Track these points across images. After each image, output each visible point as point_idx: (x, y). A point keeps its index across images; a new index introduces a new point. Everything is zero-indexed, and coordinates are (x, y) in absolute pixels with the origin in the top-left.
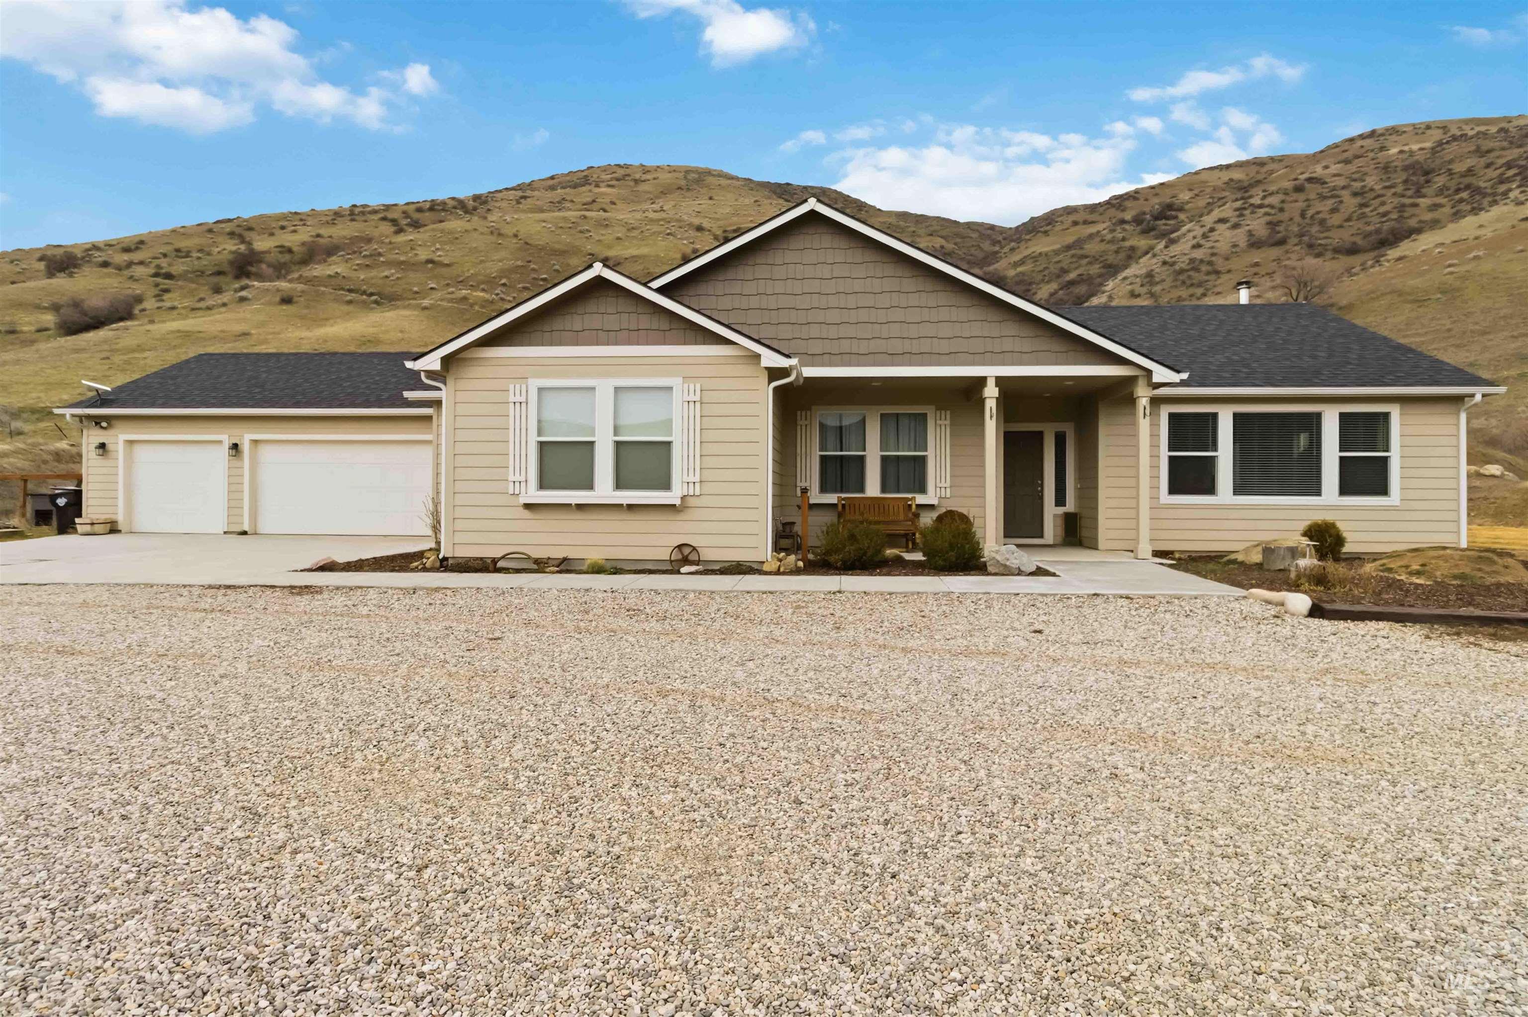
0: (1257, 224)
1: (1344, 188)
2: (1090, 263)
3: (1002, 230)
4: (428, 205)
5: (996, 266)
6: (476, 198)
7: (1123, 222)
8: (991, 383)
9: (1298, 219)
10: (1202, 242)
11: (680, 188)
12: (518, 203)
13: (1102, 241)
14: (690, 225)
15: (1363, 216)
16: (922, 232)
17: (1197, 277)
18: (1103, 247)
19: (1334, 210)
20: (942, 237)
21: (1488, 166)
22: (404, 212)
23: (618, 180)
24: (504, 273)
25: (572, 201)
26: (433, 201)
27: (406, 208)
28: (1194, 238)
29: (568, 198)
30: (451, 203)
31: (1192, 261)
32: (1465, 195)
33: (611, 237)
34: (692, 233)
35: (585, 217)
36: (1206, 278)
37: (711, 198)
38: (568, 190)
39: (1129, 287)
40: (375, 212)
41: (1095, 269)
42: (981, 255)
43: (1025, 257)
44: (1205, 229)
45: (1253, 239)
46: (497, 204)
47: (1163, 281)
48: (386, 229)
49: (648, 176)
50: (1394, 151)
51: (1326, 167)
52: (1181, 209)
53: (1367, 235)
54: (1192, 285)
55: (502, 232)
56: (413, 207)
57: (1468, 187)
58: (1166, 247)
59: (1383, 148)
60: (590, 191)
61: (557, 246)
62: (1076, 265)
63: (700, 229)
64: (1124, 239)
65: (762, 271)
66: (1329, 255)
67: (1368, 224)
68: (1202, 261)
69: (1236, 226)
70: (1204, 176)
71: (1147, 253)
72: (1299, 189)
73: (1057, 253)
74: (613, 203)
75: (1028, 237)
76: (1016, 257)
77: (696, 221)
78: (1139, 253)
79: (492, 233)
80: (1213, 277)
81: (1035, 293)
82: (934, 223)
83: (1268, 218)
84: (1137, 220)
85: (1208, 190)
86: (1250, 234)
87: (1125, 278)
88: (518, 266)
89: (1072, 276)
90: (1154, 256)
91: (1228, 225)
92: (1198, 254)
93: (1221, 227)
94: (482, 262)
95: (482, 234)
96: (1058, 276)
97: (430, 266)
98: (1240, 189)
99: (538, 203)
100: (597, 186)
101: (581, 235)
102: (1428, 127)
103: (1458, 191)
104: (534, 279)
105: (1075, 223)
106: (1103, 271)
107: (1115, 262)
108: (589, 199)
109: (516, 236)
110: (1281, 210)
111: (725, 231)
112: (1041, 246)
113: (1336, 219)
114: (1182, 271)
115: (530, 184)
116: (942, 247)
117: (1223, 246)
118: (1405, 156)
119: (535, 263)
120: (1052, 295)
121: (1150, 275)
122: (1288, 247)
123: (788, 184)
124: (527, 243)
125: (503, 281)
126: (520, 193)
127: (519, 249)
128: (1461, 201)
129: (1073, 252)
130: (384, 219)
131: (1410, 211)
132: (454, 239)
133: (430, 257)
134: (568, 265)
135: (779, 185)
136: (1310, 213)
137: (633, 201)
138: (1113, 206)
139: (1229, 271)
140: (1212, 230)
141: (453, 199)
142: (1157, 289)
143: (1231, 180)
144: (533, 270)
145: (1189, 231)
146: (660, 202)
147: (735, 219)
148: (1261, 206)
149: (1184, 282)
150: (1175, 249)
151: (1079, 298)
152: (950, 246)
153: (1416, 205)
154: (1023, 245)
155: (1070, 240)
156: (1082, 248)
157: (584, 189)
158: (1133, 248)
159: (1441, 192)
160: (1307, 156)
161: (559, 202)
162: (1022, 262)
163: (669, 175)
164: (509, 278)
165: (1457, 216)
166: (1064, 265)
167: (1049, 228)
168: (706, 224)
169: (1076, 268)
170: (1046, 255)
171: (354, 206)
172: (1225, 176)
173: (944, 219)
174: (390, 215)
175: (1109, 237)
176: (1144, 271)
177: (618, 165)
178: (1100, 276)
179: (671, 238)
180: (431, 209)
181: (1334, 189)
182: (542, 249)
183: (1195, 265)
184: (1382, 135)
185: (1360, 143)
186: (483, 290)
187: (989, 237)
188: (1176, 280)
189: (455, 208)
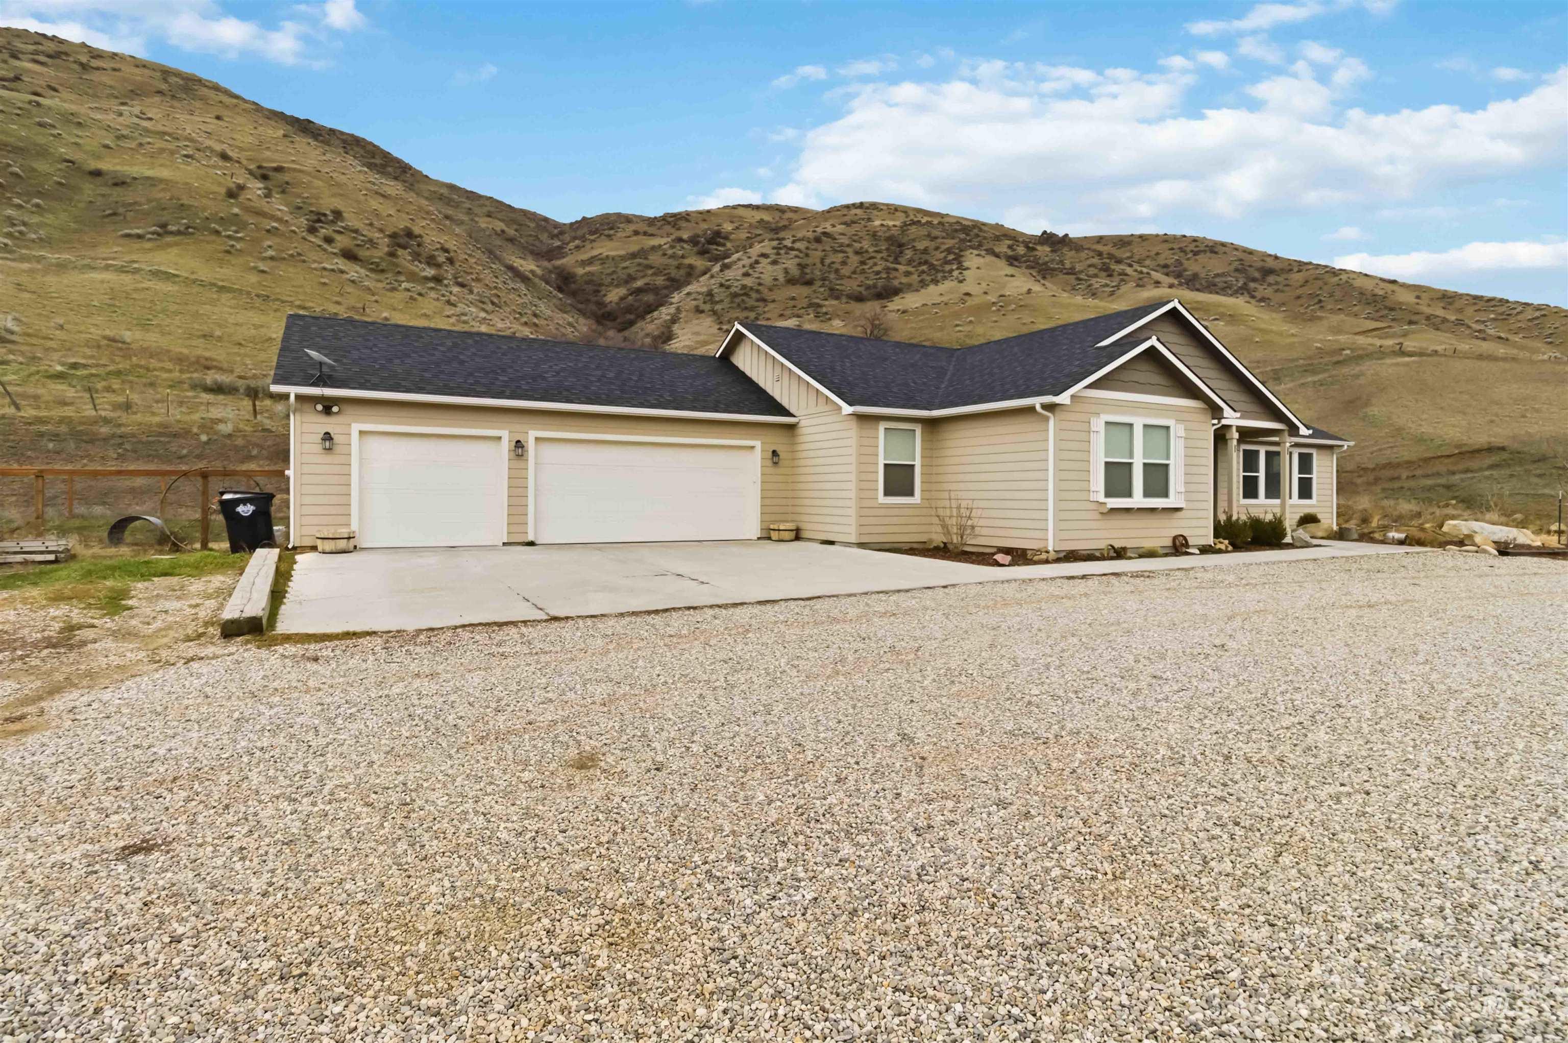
0: (790, 263)
1: (848, 246)
2: (654, 274)
3: (556, 225)
5: (564, 261)
7: (680, 240)
9: (819, 265)
10: (751, 271)
11: (161, 92)
13: (665, 255)
14: (209, 149)
15: (863, 272)
16: (477, 209)
17: (750, 302)
18: (665, 261)
19: (844, 263)
20: (501, 220)
21: (937, 248)
28: (744, 266)
31: (744, 287)
32: (924, 268)
33: (93, 142)
34: (219, 160)
36: (757, 304)
37: (218, 118)
39: (694, 303)
41: (660, 281)
43: (592, 258)
44: (752, 260)
45: (789, 277)
47: (722, 301)
49: (102, 63)
50: (877, 223)
51: (834, 226)
52: (726, 238)
53: (868, 288)
54: (746, 308)
57: (926, 262)
58: (721, 271)
59: (869, 220)
62: (641, 274)
63: (223, 157)
64: (683, 257)
66: (844, 300)
67: (867, 278)
68: (751, 289)
69: (775, 262)
70: (741, 212)
71: (705, 273)
72: (818, 240)
73: (623, 258)
75: (592, 237)
76: (585, 257)
77: (213, 146)
78: (697, 272)
80: (761, 304)
81: (605, 295)
82: (487, 203)
83: (797, 260)
84: (694, 241)
85: (746, 225)
86: (786, 271)
87: (688, 294)
89: (639, 283)
90: (712, 277)
91: (769, 260)
92: (748, 282)
93: (764, 261)
96: (626, 282)
98: (772, 230)
101: (44, 130)
102: (896, 210)
103: (920, 264)
105: (636, 233)
106: (668, 283)
107: (677, 277)
110: (807, 255)
112: (605, 248)
113: (845, 271)
114: (735, 295)
116: (503, 231)
117: (767, 279)
118: (885, 229)
120: (622, 299)
121: (710, 294)
122: (814, 288)
123: (309, 121)
128: (923, 272)
129: (638, 260)
131: (894, 274)
134: (35, 169)
135: (297, 118)
136: (827, 261)
138: (669, 223)
139: (774, 301)
140: (757, 262)
142: (718, 307)
143: (762, 220)
145: (739, 259)
146: (138, 105)
148: (792, 249)
149: (739, 305)
150: (730, 274)
151: (649, 306)
152: (511, 232)
153: (896, 270)
154: (588, 245)
155: (634, 248)
156: (646, 258)
158: (691, 267)
159: (910, 262)
160: (817, 213)
162: (590, 261)
165: (923, 284)
166: (631, 271)
167: (612, 232)
169: (643, 277)
170: (613, 259)
172: (759, 216)
173: (498, 201)
175: (670, 252)
176: (705, 289)
178: (666, 288)
179: (192, 161)
181: (842, 245)
183: (746, 291)
184: (867, 208)
185: (854, 211)
188: (732, 302)
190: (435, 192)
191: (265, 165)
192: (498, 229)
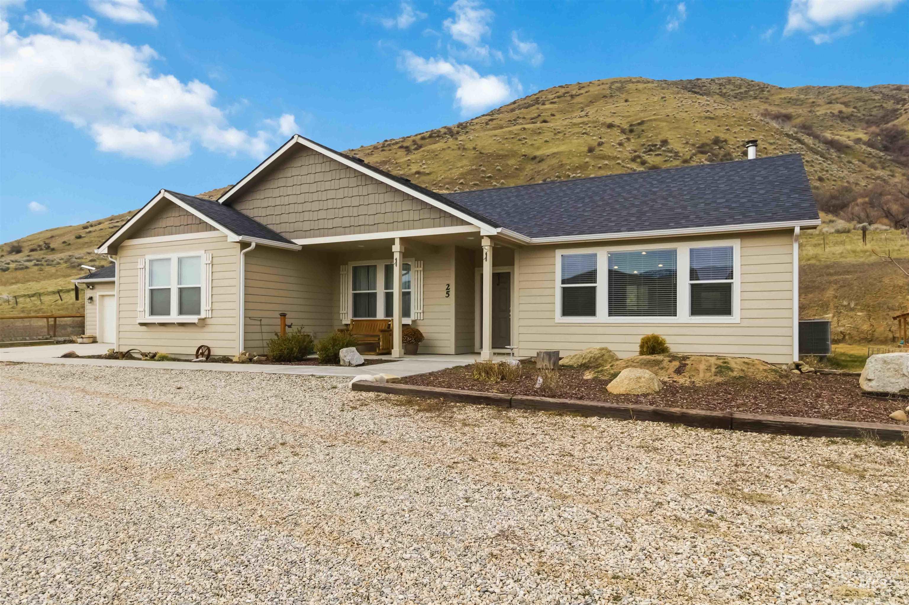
4: (428, 135)
5: (896, 122)
6: (460, 125)
8: (397, 242)
11: (605, 97)
12: (487, 124)
14: (603, 124)
16: (820, 101)
20: (841, 103)
22: (414, 141)
23: (558, 97)
24: (463, 175)
25: (524, 118)
26: (432, 131)
27: (414, 138)
29: (521, 116)
30: (443, 131)
33: (541, 141)
34: (603, 130)
35: (524, 129)
37: (626, 101)
38: (523, 110)
40: (397, 143)
42: (881, 113)
46: (473, 128)
48: (401, 153)
49: (582, 91)
55: (466, 147)
56: (419, 137)
60: (538, 109)
61: (501, 152)
63: (610, 126)
65: (281, 182)
74: (553, 115)
77: (609, 121)
79: (459, 148)
88: (473, 170)
94: (451, 169)
95: (453, 150)
97: (417, 176)
99: (499, 122)
100: (544, 104)
101: (520, 142)
104: (483, 177)
108: (536, 115)
109: (474, 148)
111: (631, 125)
115: (499, 110)
116: (840, 112)
119: (484, 167)
124: (481, 153)
125: (461, 181)
126: (489, 118)
127: (476, 158)
130: (401, 147)
132: (435, 156)
133: (418, 170)
134: (508, 165)
135: (690, 81)
137: (568, 112)
141: (445, 127)
144: (483, 171)
146: (587, 109)
147: (642, 115)
152: (849, 111)
157: (534, 107)
161: (514, 120)
163: (598, 88)
164: (465, 178)
168: (617, 121)
171: (386, 141)
174: (405, 144)
177: (561, 87)
179: (585, 136)
180: (430, 137)
182: (491, 155)
186: (447, 188)
187: (893, 97)
189: (445, 134)
190: (785, 98)
191: (634, 123)
192: (836, 112)
